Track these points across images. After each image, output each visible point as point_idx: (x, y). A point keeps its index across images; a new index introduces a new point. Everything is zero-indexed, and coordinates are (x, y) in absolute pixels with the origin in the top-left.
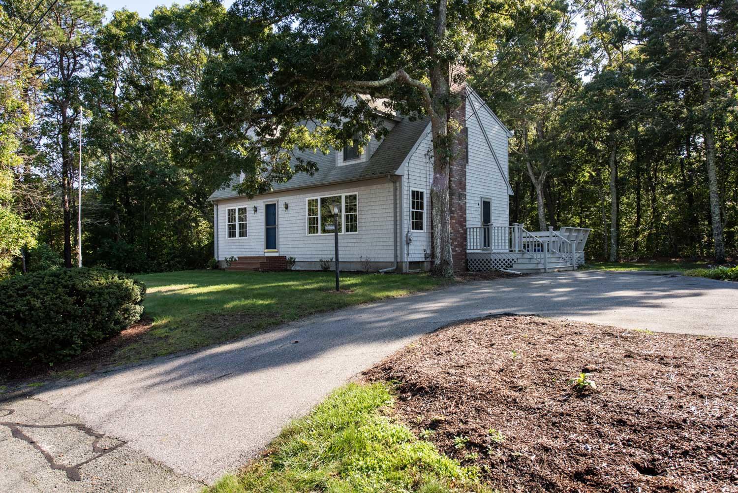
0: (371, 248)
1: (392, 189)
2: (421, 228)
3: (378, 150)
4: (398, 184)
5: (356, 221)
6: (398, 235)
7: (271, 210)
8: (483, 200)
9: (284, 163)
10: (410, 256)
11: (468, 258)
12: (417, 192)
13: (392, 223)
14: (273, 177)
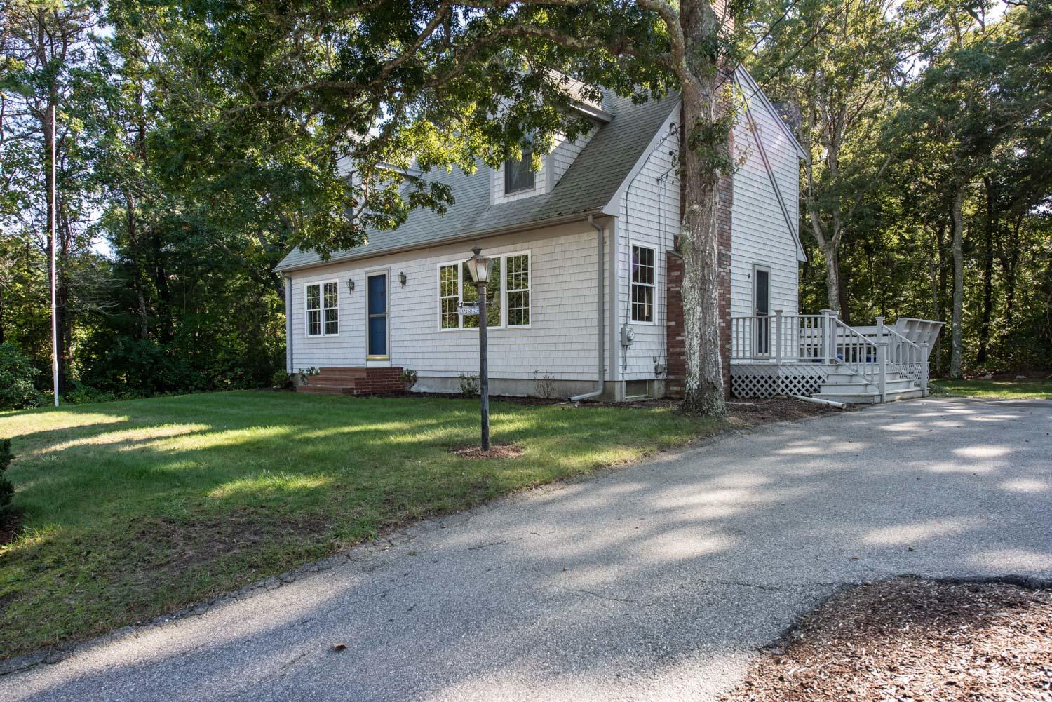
0: (554, 354)
1: (595, 244)
2: (649, 319)
3: (568, 172)
4: (607, 233)
5: (527, 304)
6: (607, 331)
7: (377, 287)
8: (757, 268)
9: (389, 191)
10: (628, 370)
11: (733, 373)
12: (643, 250)
13: (596, 307)
14: (369, 217)
